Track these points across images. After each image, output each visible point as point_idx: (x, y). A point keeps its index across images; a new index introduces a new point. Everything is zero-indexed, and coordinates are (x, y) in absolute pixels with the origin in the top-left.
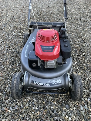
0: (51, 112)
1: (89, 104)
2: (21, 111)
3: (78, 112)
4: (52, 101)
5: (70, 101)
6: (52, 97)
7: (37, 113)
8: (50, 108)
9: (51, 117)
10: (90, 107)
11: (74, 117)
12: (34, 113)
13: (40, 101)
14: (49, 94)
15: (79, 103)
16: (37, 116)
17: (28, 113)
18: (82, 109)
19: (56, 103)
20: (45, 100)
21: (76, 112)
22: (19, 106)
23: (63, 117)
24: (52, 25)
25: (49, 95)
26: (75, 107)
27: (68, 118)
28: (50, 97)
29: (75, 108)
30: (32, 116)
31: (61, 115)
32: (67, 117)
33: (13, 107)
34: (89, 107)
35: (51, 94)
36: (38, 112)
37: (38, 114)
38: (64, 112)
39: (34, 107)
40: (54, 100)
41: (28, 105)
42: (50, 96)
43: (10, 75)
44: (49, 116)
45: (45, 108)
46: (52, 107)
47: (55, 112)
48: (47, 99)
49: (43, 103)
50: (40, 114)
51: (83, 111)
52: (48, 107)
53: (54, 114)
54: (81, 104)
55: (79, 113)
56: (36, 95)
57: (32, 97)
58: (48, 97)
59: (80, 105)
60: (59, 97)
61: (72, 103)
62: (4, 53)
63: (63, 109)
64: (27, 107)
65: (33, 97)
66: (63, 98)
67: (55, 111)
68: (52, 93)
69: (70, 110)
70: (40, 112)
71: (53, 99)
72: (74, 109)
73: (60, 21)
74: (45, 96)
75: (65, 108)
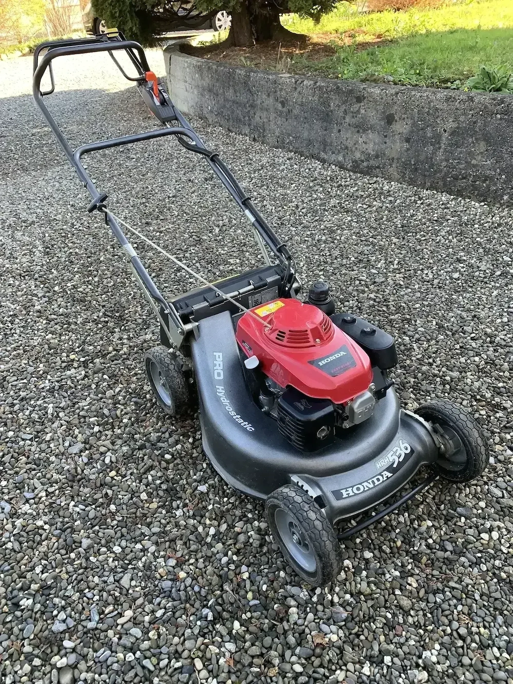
0: (440, 554)
1: (501, 472)
2: (361, 614)
3: (498, 507)
4: (416, 526)
5: (457, 495)
6: (406, 514)
7: (410, 585)
8: (428, 546)
9: (449, 567)
10: (509, 476)
11: (502, 525)
12: (401, 590)
13: (384, 547)
14: (392, 512)
15: (481, 483)
16: (418, 593)
17: (386, 601)
18: (498, 493)
19: (430, 523)
20: (393, 535)
21: (493, 510)
22: (344, 605)
23: (478, 544)
24: (252, 287)
25: (393, 516)
26: (479, 499)
27: (491, 538)
28: (401, 519)
29: (482, 504)
30: (406, 603)
31: (468, 542)
32: (485, 536)
33: (331, 620)
34: (508, 478)
35: (395, 509)
36: (410, 580)
37: (415, 585)
38: (470, 531)
39: (388, 576)
40: (420, 518)
41: (364, 584)
42: (398, 514)
43: (209, 540)
44: (444, 567)
45: (416, 558)
46: (430, 541)
47: (449, 547)
48: (398, 531)
49: (398, 548)
50: (417, 581)
51: (503, 497)
52: (419, 546)
53: (452, 553)
54: (486, 483)
55: (501, 507)
56: (358, 541)
57: (353, 554)
58: (394, 523)
59: (487, 487)
60: (422, 503)
61: (466, 496)
62: (93, 477)
63: (459, 524)
64: (368, 591)
65: (355, 552)
66: (434, 498)
67: (447, 542)
68: (395, 502)
69: (478, 516)
70: (412, 575)
71: (413, 517)
72: (482, 509)
73: (187, 255)
74: (383, 524)
75: (463, 519)
